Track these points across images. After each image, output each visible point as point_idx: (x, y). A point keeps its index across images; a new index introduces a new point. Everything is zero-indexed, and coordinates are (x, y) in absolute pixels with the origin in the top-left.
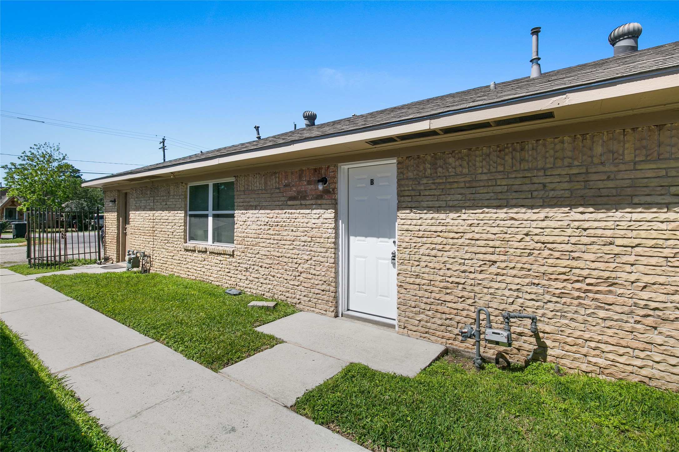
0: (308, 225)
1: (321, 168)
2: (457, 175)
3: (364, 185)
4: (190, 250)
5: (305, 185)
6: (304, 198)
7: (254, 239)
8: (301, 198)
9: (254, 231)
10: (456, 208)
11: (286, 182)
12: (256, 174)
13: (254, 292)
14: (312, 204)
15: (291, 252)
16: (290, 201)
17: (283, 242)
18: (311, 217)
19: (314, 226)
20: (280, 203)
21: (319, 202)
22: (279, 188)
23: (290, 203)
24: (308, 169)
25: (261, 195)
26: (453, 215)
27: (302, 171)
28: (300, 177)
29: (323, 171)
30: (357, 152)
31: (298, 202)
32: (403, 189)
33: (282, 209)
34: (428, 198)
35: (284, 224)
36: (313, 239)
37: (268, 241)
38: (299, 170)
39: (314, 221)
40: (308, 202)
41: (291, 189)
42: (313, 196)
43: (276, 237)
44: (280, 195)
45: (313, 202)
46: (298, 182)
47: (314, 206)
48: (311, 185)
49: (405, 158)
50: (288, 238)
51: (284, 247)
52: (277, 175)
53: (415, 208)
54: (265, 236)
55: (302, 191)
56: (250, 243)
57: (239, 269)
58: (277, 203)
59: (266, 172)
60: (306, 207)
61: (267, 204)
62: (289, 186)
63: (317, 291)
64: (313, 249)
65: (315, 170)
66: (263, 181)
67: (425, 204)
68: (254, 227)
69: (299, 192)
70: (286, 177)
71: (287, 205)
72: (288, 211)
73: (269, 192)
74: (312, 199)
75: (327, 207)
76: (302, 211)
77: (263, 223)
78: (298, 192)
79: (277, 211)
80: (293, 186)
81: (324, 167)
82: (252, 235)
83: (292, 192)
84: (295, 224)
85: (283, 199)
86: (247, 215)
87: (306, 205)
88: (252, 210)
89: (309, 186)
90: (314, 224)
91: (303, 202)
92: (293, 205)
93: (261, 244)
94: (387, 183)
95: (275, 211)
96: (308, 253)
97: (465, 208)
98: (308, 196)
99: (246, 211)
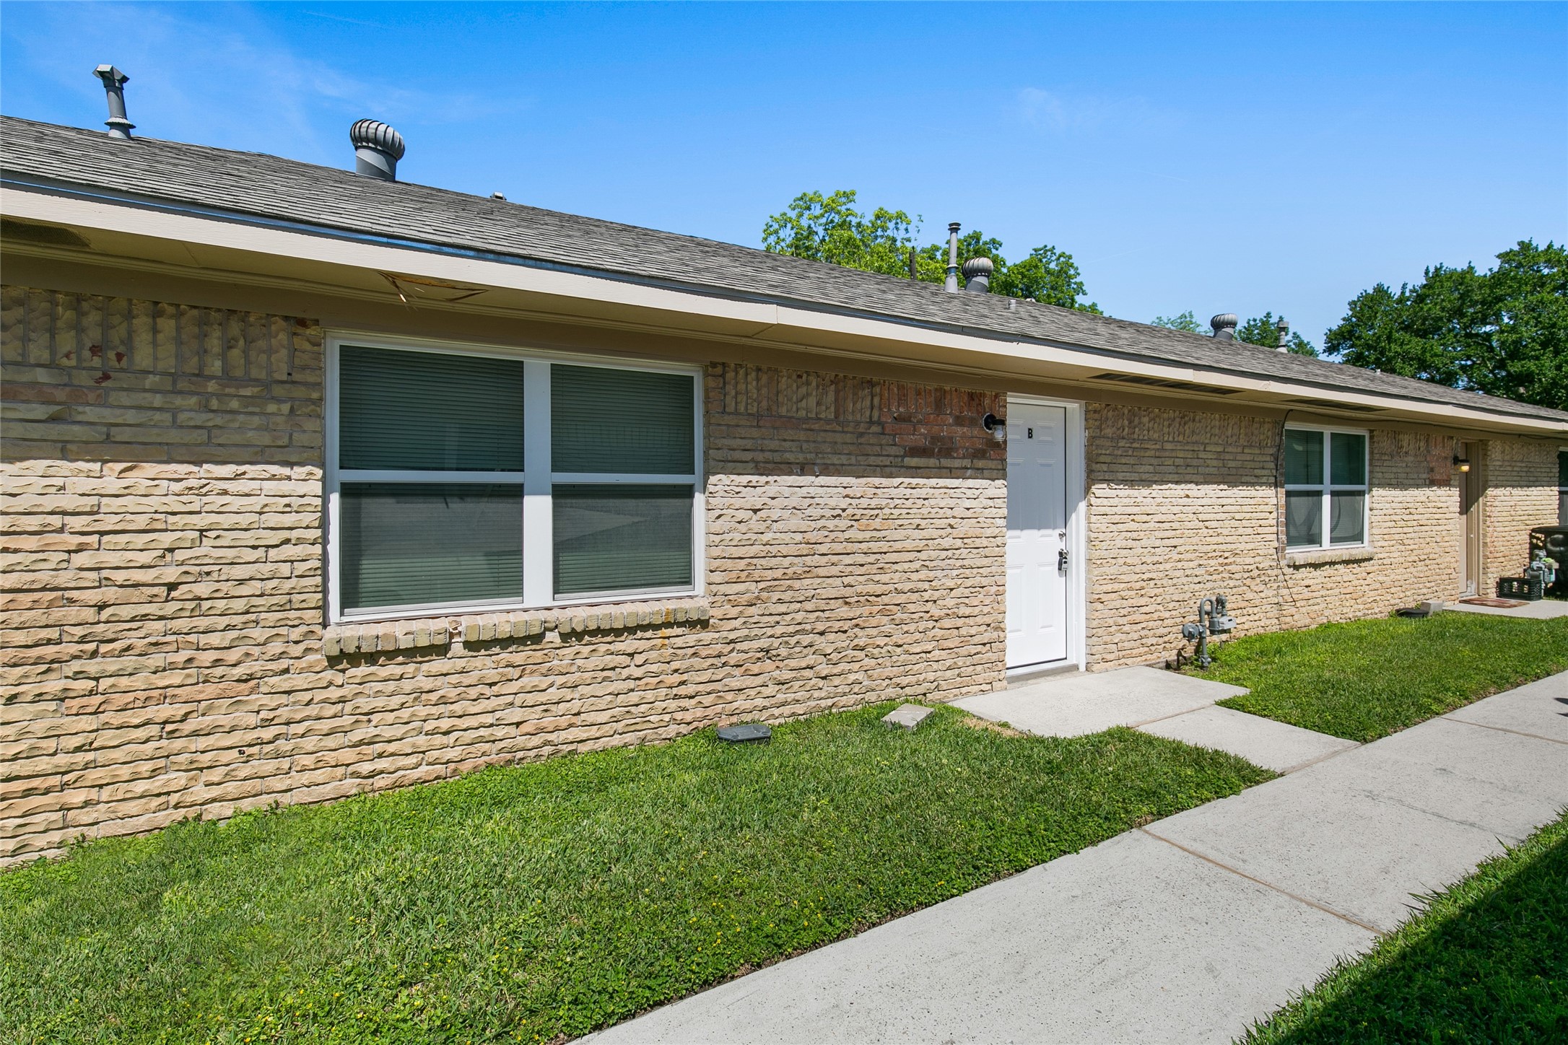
0: (955, 512)
1: (982, 395)
2: (1150, 440)
3: (1018, 437)
4: (398, 652)
5: (950, 425)
6: (947, 452)
7: (796, 560)
8: (940, 451)
9: (798, 537)
10: (1147, 483)
11: (901, 409)
12: (808, 374)
13: (800, 709)
14: (967, 468)
15: (914, 576)
16: (912, 456)
17: (893, 557)
18: (962, 495)
19: (969, 514)
20: (887, 461)
21: (980, 464)
22: (879, 423)
23: (910, 461)
24: (956, 390)
25: (822, 434)
26: (1145, 492)
27: (942, 393)
28: (939, 406)
29: (987, 402)
30: (1041, 379)
31: (932, 462)
32: (1100, 452)
33: (890, 476)
34: (1125, 468)
35: (896, 512)
36: (965, 541)
37: (848, 560)
38: (936, 390)
39: (968, 504)
40: (957, 463)
41: (915, 430)
42: (967, 449)
43: (874, 546)
44: (884, 440)
45: (967, 463)
46: (932, 416)
47: (969, 472)
48: (963, 426)
49: (1103, 406)
50: (909, 545)
51: (895, 567)
52: (877, 389)
53: (1112, 481)
54: (838, 548)
55: (944, 437)
56: (782, 571)
57: (734, 658)
58: (879, 461)
59: (841, 375)
60: (951, 473)
61: (844, 459)
62: (911, 421)
63: (973, 650)
64: (966, 562)
65: (971, 396)
66: (831, 397)
67: (1120, 476)
68: (795, 523)
69: (935, 439)
70: (902, 399)
71: (902, 467)
72: (907, 480)
73: (850, 429)
74: (964, 457)
75: (994, 473)
76: (942, 482)
77: (829, 513)
78: (932, 438)
79: (877, 481)
80: (920, 422)
81: (988, 393)
82: (793, 549)
83: (920, 436)
84: (924, 511)
85: (893, 451)
86: (772, 490)
87: (950, 469)
88: (790, 473)
89: (959, 429)
90: (968, 509)
91: (945, 462)
92: (920, 468)
93: (821, 572)
94: (1050, 439)
95: (869, 480)
96: (955, 573)
97: (1156, 482)
98: (956, 450)
99: (763, 479)
